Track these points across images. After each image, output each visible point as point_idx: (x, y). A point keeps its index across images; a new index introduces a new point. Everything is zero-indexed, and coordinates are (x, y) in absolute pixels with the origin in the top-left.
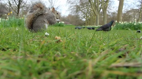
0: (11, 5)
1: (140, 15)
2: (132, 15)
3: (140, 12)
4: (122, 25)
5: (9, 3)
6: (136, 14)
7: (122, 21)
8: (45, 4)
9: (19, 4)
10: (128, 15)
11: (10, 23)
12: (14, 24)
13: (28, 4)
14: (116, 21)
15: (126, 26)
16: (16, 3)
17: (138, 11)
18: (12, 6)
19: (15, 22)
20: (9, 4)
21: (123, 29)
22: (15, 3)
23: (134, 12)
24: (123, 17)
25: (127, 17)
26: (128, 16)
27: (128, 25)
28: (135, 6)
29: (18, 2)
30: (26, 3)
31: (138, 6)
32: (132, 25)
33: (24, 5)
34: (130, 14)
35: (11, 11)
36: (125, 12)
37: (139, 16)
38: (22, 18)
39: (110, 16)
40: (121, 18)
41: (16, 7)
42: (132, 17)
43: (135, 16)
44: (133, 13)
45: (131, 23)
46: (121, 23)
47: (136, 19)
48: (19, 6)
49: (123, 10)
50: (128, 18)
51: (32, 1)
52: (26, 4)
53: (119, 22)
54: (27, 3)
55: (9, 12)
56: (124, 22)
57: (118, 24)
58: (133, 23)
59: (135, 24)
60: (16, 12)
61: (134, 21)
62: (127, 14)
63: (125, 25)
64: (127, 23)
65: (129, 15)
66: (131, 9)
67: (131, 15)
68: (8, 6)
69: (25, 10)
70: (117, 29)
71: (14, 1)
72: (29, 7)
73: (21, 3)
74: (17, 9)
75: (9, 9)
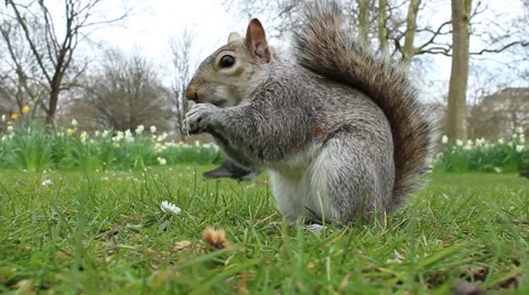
0: (26, 78)
2: (507, 111)
4: (467, 152)
5: (19, 71)
6: (522, 108)
7: (469, 138)
8: (159, 76)
9: (58, 74)
10: (487, 113)
11: (17, 152)
12: (34, 157)
13: (91, 77)
14: (445, 139)
15: (483, 155)
16: (45, 73)
18: (29, 85)
19: (40, 149)
20: (15, 76)
21: (473, 167)
22: (40, 71)
23: (513, 98)
24: (469, 120)
25: (486, 120)
26: (489, 117)
27: (490, 152)
28: (514, 76)
29: (52, 66)
30: (83, 71)
32: (506, 151)
33: (75, 81)
34: (499, 107)
35: (24, 102)
38: (65, 132)
40: (464, 125)
41: (43, 89)
42: (505, 119)
43: (519, 116)
44: (508, 102)
45: (505, 146)
46: (465, 144)
47: (521, 130)
48: (55, 82)
49: (468, 93)
50: (490, 124)
51: (108, 62)
52: (84, 76)
53: (454, 143)
54: (88, 73)
55: (17, 108)
56: (474, 140)
57: (451, 150)
58: (510, 144)
59: (520, 148)
60: (43, 106)
61: (515, 136)
62: (485, 109)
63: (478, 154)
64: (487, 145)
65: (495, 113)
66: (499, 86)
67: (501, 111)
68: (14, 82)
69: (78, 97)
70: (450, 170)
71: (36, 62)
72: (95, 87)
73: (66, 71)
74: (49, 96)
75: (17, 96)
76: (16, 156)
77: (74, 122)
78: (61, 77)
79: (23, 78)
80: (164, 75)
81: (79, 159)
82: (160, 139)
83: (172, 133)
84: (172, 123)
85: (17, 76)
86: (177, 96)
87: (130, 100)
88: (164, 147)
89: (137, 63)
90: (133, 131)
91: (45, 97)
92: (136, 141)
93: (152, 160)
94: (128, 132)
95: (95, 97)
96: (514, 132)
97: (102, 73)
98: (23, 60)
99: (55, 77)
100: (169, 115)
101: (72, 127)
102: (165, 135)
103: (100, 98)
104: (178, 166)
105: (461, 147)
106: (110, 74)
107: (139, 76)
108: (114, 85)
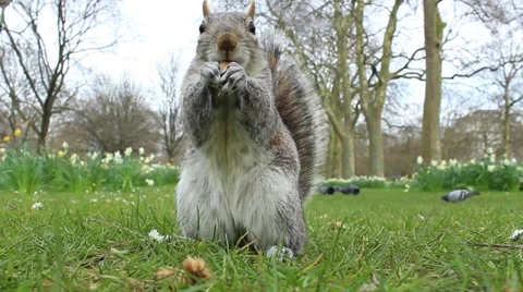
0: (19, 101)
1: (504, 132)
2: (479, 133)
3: (504, 122)
4: (442, 171)
5: (12, 95)
6: (492, 129)
7: (443, 159)
8: (147, 100)
9: (50, 98)
10: (460, 134)
11: (9, 174)
12: (25, 179)
13: (81, 101)
14: (420, 160)
15: (456, 175)
16: (37, 96)
17: (497, 116)
18: (21, 108)
19: (31, 170)
20: (8, 99)
21: (446, 187)
22: (33, 95)
23: (483, 120)
24: (442, 141)
25: (458, 142)
26: (461, 138)
27: (463, 172)
28: (484, 99)
29: (44, 91)
30: (74, 94)
31: (496, 98)
32: (478, 171)
33: (66, 104)
34: (470, 128)
35: (17, 125)
36: (450, 124)
37: (505, 137)
38: (56, 154)
39: (393, 137)
40: (438, 146)
41: (35, 112)
42: (477, 139)
43: (490, 137)
44: (479, 124)
45: (477, 166)
46: (439, 164)
47: (491, 150)
48: (47, 106)
49: (441, 115)
50: (463, 144)
51: (99, 87)
52: (75, 100)
53: (429, 163)
54: (78, 97)
55: (10, 131)
56: (447, 160)
57: (426, 170)
58: (482, 164)
59: (491, 168)
60: (35, 129)
61: (486, 156)
62: (457, 131)
63: (451, 174)
64: (459, 166)
65: (467, 134)
66: (470, 109)
67: (472, 132)
68: (7, 105)
69: (69, 120)
70: (426, 189)
71: (29, 86)
72: (86, 111)
73: (58, 95)
74: (41, 119)
75: (10, 119)
76: (8, 177)
77: (65, 145)
78: (53, 101)
79: (16, 102)
80: (152, 99)
81: (70, 181)
82: (147, 160)
83: (159, 155)
84: (160, 145)
85: (10, 100)
86: (165, 120)
87: (119, 123)
88: (152, 169)
89: (126, 87)
90: (122, 153)
91: (37, 120)
92: (124, 163)
93: (140, 181)
94: (117, 154)
95: (86, 120)
96: (485, 152)
97: (93, 97)
98: (16, 84)
99: (47, 101)
100: (157, 137)
101: (63, 150)
102: (152, 156)
103: (90, 121)
104: (165, 187)
105: (435, 168)
106: (100, 98)
107: (127, 100)
108: (104, 108)
